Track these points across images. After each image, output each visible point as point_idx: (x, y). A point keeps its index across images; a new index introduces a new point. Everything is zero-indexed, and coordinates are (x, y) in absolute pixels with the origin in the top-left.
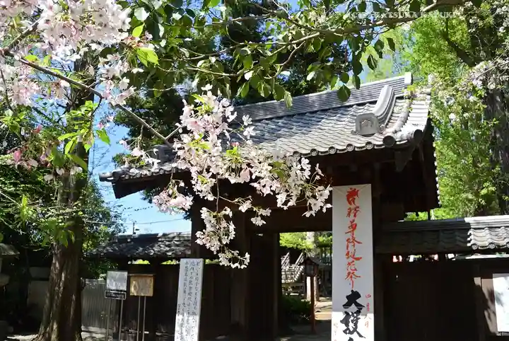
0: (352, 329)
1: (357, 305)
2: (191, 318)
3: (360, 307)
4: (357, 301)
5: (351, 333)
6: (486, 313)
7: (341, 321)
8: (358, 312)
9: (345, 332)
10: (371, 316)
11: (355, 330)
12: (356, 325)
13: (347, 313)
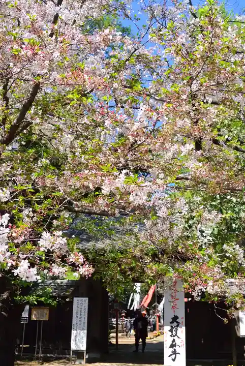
0: (174, 335)
1: (177, 322)
2: (82, 332)
3: (178, 323)
4: (177, 320)
5: (174, 336)
6: (236, 327)
7: (169, 331)
8: (178, 326)
9: (171, 336)
10: (184, 328)
11: (176, 335)
12: (176, 332)
13: (172, 327)
